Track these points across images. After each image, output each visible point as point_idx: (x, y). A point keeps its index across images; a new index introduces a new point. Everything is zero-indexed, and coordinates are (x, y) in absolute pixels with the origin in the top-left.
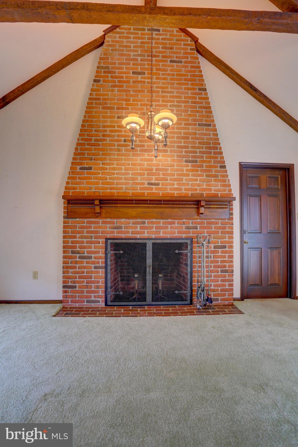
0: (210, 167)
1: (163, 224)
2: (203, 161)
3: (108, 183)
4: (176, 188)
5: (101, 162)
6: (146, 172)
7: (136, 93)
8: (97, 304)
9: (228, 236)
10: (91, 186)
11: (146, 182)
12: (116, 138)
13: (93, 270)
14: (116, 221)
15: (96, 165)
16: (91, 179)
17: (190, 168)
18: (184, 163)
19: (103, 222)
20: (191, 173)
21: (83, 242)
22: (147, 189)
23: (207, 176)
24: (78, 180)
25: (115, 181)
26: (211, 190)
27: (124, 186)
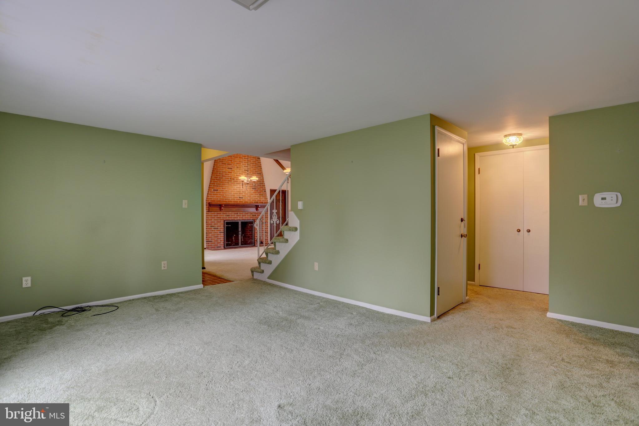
0: (261, 191)
1: (244, 214)
2: (258, 189)
3: (224, 197)
4: (249, 199)
5: (221, 188)
6: (238, 193)
10: (218, 198)
11: (238, 197)
12: (227, 177)
13: (219, 233)
14: (227, 213)
16: (218, 195)
17: (254, 191)
19: (223, 214)
20: (254, 193)
21: (215, 222)
22: (239, 200)
23: (260, 195)
24: (213, 195)
25: (227, 196)
26: (261, 200)
27: (231, 198)
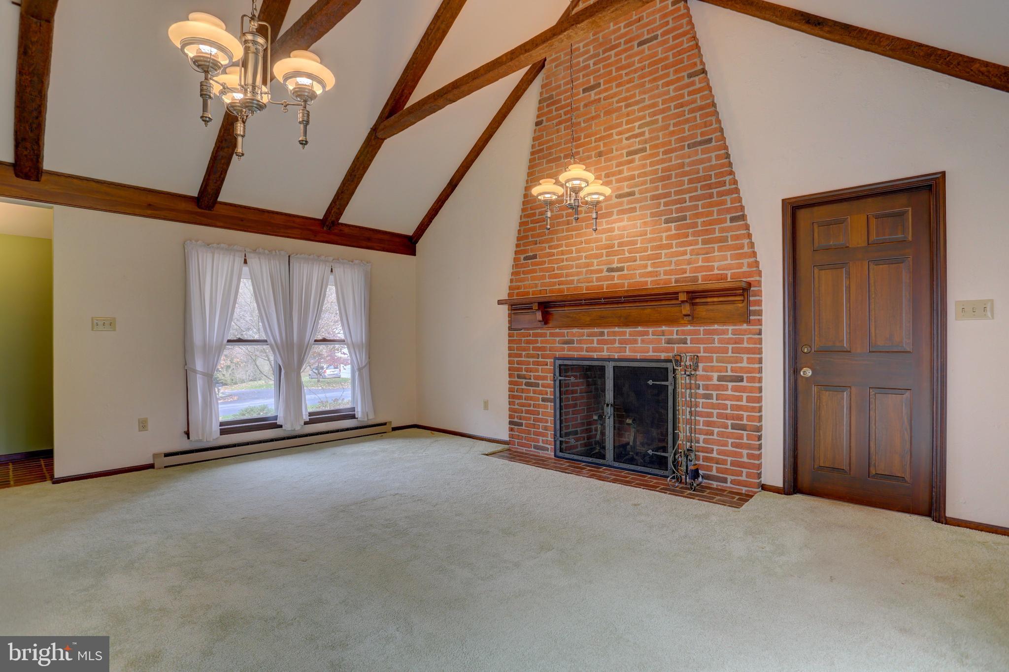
0: (711, 222)
1: (630, 335)
2: (697, 216)
3: (556, 276)
4: (650, 272)
5: (547, 245)
6: (604, 251)
7: (588, 123)
8: (545, 452)
9: (748, 358)
10: (537, 282)
11: (605, 268)
13: (541, 402)
14: (566, 331)
15: (542, 250)
16: (536, 272)
17: (674, 232)
18: (664, 225)
19: (552, 335)
20: (674, 242)
21: (529, 363)
22: (607, 278)
23: (705, 242)
24: (522, 276)
25: (565, 271)
26: (711, 268)
27: (576, 278)
